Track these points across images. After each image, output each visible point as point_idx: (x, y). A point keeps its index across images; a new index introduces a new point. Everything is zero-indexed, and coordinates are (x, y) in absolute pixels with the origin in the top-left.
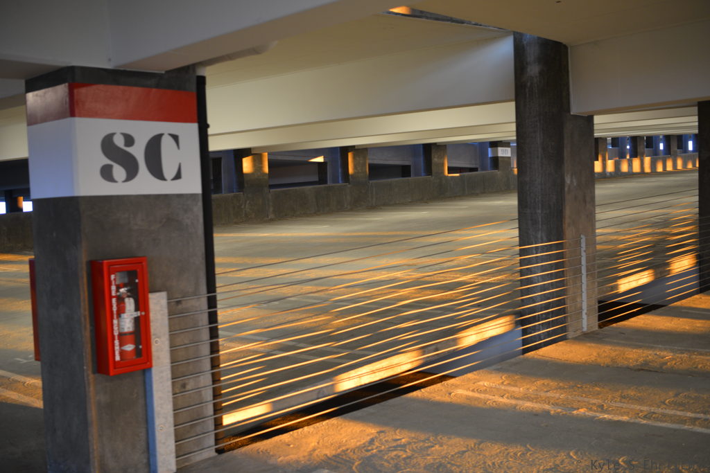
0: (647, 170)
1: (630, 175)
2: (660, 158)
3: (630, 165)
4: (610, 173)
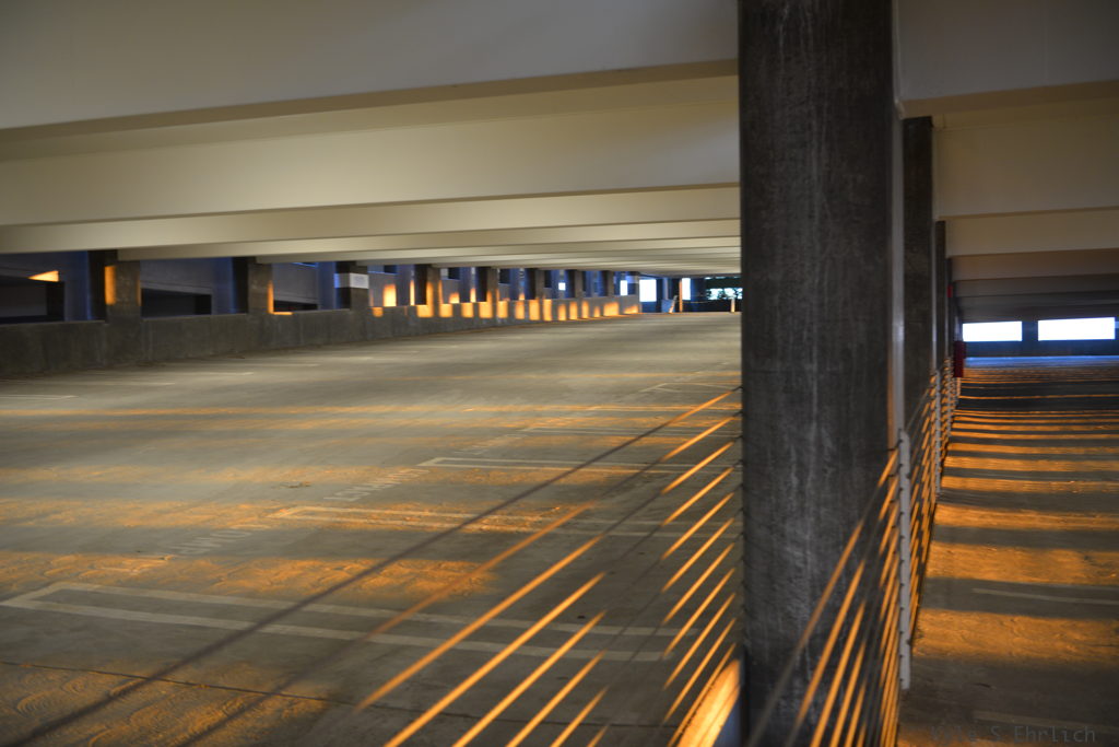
0: (548, 317)
1: (527, 325)
2: (562, 302)
3: (527, 310)
4: (502, 319)
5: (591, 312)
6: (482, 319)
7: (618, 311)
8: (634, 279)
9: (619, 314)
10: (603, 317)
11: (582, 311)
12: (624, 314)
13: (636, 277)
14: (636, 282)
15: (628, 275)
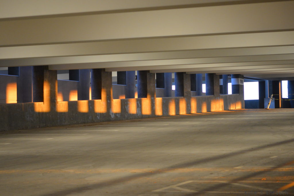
2: (172, 100)
3: (139, 105)
5: (199, 108)
6: (96, 114)
7: (223, 107)
8: (238, 81)
9: (224, 110)
10: (209, 112)
11: (190, 107)
12: (229, 110)
13: (240, 79)
14: (240, 84)
15: (233, 78)
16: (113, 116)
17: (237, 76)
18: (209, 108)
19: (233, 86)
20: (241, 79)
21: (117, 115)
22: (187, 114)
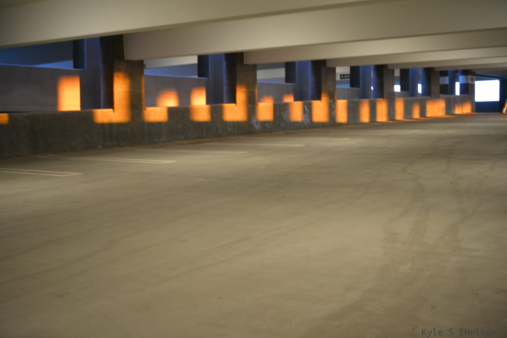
7: (444, 111)
8: (467, 79)
9: (446, 114)
10: (423, 117)
11: (394, 111)
12: (452, 114)
13: (469, 77)
14: (470, 82)
15: (461, 75)
16: (257, 127)
17: (467, 72)
18: (423, 112)
19: (461, 85)
20: (472, 77)
21: (267, 125)
22: (389, 120)
